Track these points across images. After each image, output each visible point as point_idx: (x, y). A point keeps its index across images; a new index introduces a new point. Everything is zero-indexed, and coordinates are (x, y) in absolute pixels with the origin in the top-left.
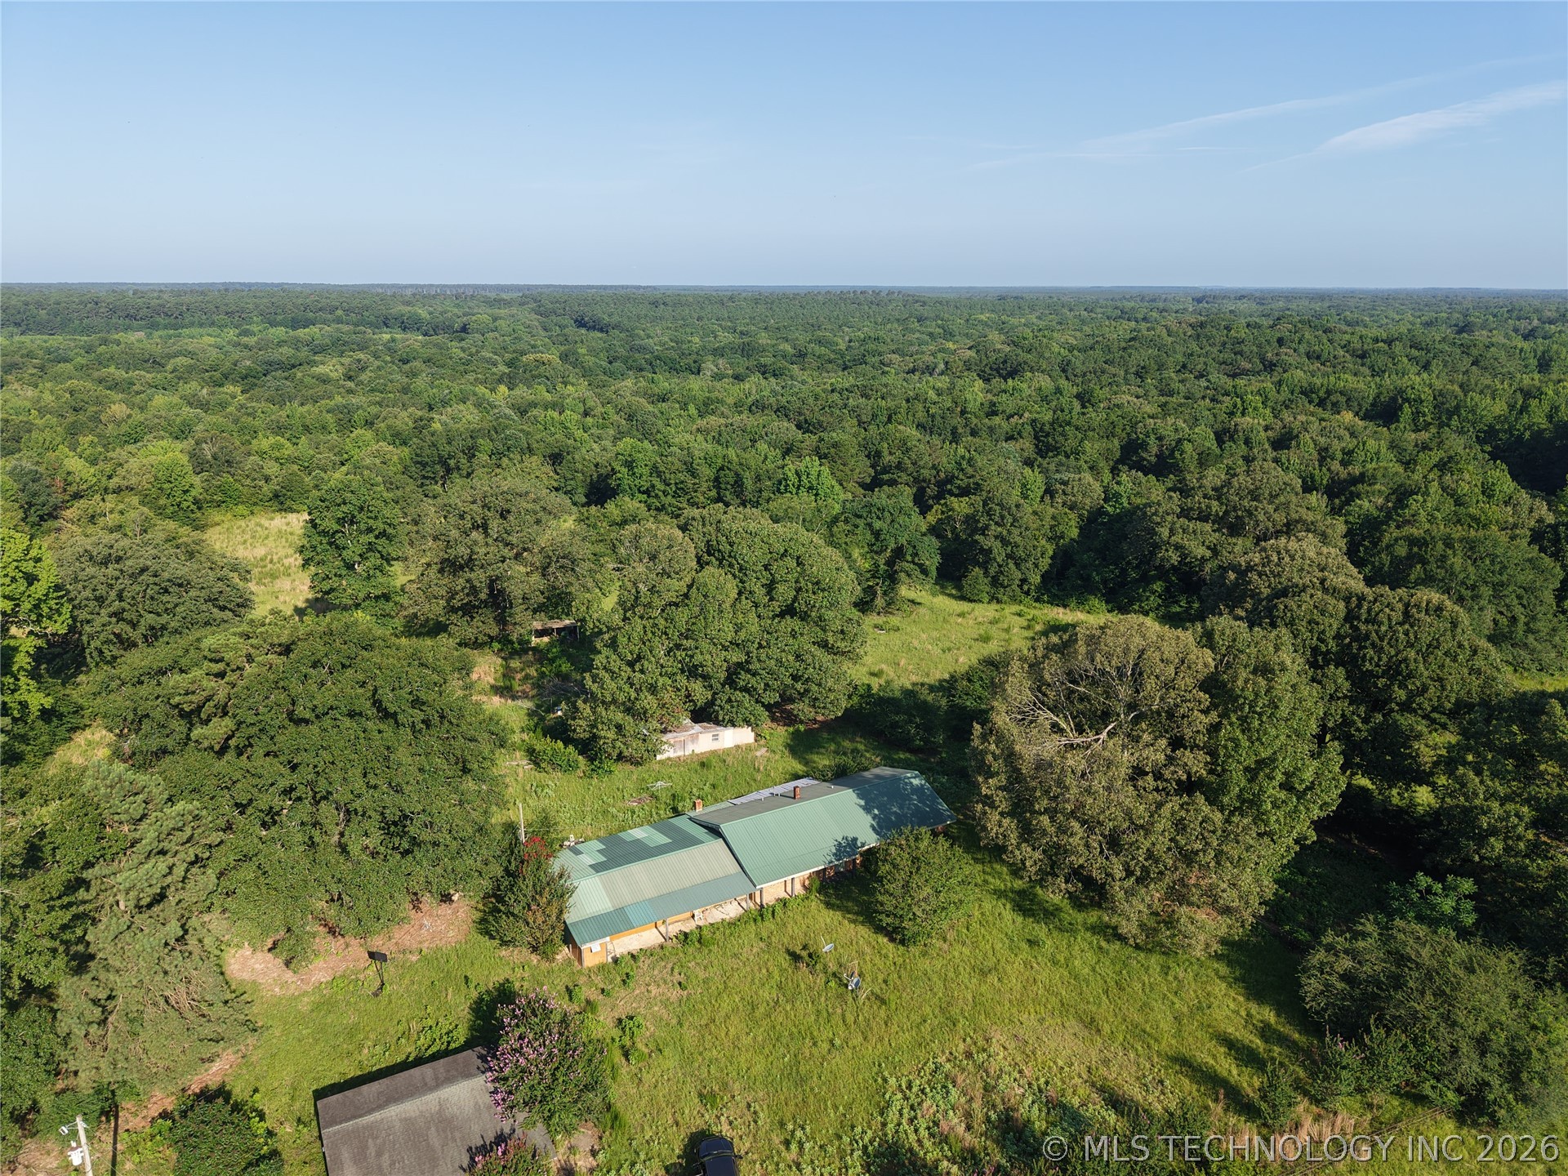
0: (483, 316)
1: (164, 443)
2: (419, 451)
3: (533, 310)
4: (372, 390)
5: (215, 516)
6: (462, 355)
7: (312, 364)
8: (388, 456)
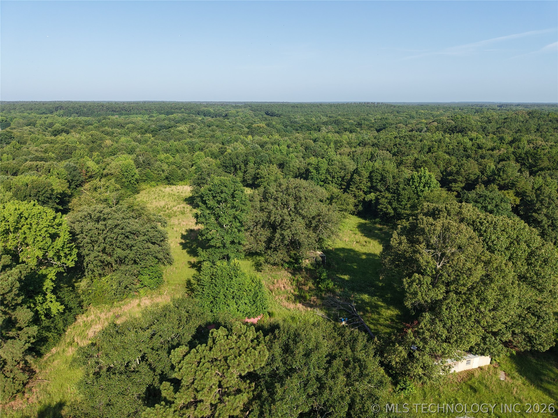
0: (233, 111)
1: (125, 156)
2: (223, 161)
3: (250, 109)
4: (200, 137)
5: (143, 186)
6: (230, 124)
7: (176, 127)
8: (211, 163)
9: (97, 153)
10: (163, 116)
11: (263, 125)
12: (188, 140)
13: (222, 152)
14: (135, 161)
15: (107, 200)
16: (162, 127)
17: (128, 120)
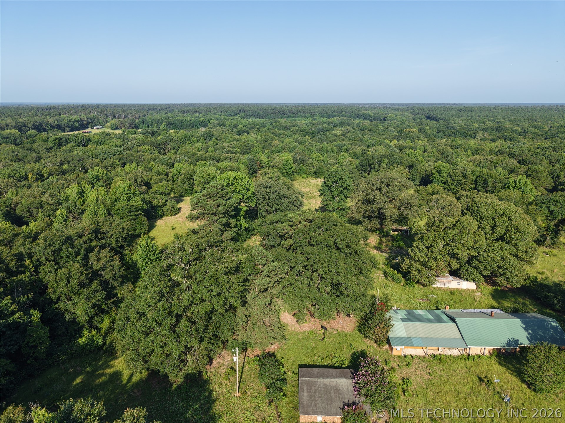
0: (392, 115)
1: (286, 153)
2: (362, 161)
3: (411, 112)
4: (350, 140)
5: (297, 177)
6: (382, 128)
7: (332, 130)
8: (351, 162)
9: (268, 150)
10: (324, 119)
11: (415, 130)
12: (339, 142)
13: (364, 152)
14: (294, 158)
15: (272, 177)
16: (320, 130)
17: (294, 122)
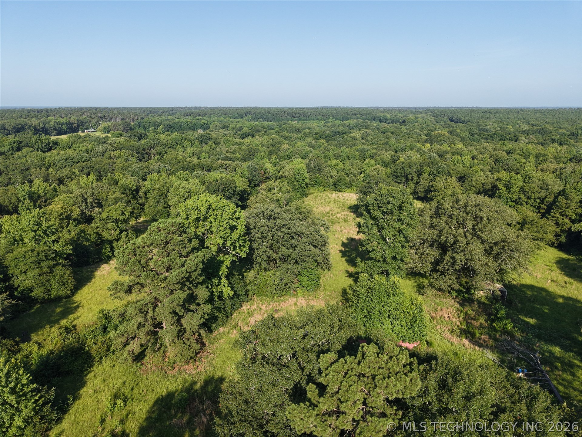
0: (411, 117)
1: (298, 160)
3: (431, 115)
5: (312, 190)
7: (349, 133)
8: (380, 171)
9: (275, 156)
10: (338, 122)
11: (445, 132)
12: (360, 146)
13: (394, 160)
14: (308, 166)
15: (278, 200)
16: (336, 133)
17: (305, 125)
